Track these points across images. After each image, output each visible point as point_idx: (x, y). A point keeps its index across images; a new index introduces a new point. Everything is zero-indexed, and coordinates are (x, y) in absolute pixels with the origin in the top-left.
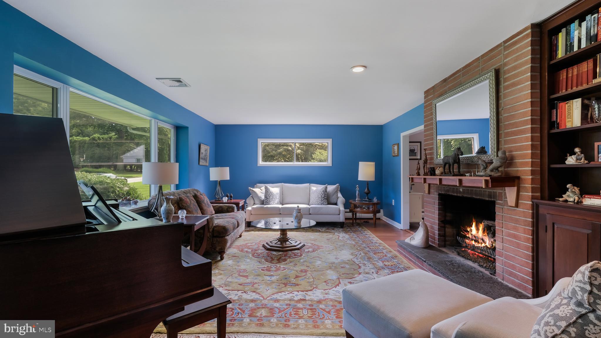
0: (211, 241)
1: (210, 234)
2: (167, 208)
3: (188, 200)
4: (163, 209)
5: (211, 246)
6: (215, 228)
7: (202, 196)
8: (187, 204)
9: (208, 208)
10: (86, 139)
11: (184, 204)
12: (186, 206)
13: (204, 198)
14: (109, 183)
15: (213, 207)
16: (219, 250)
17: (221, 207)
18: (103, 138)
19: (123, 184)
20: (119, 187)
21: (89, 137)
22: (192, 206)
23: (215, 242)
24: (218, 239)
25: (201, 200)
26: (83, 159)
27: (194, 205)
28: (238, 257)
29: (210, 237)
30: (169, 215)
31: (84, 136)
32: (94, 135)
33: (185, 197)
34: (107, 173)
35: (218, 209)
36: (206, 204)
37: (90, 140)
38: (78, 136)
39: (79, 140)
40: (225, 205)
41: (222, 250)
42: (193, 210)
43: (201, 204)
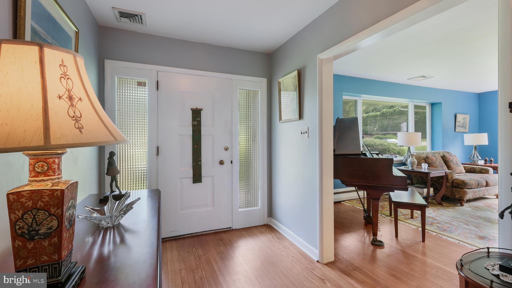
0: (451, 189)
1: (450, 184)
2: (412, 160)
3: (434, 158)
4: (409, 161)
5: (451, 193)
6: (455, 180)
7: (451, 157)
8: (432, 161)
9: (457, 167)
10: (378, 113)
11: (430, 161)
12: (431, 162)
13: (453, 159)
14: (386, 145)
15: (464, 167)
16: (458, 198)
17: (473, 168)
18: (389, 112)
19: (395, 147)
20: (392, 148)
21: (380, 112)
22: (437, 163)
23: (454, 191)
24: (458, 189)
25: (449, 160)
26: (376, 128)
27: (440, 162)
28: (480, 209)
29: (450, 187)
30: (413, 165)
31: (377, 112)
32: (383, 110)
33: (432, 156)
34: (392, 139)
35: (469, 169)
36: (455, 163)
37: (380, 114)
38: (373, 112)
39: (374, 115)
40: (478, 167)
41: (461, 199)
42: (438, 166)
43: (448, 163)
